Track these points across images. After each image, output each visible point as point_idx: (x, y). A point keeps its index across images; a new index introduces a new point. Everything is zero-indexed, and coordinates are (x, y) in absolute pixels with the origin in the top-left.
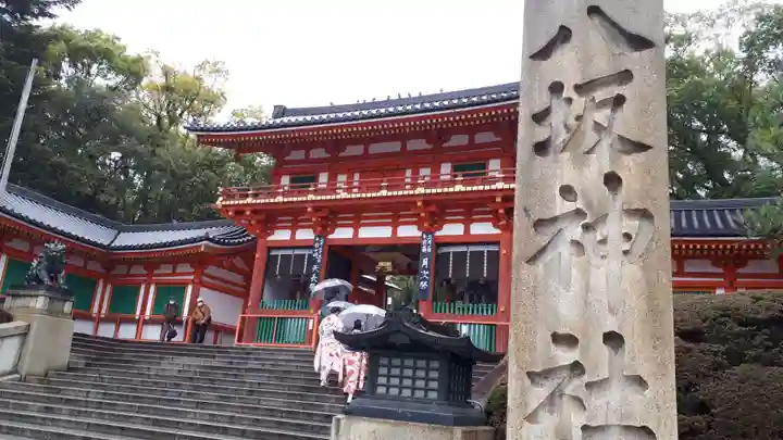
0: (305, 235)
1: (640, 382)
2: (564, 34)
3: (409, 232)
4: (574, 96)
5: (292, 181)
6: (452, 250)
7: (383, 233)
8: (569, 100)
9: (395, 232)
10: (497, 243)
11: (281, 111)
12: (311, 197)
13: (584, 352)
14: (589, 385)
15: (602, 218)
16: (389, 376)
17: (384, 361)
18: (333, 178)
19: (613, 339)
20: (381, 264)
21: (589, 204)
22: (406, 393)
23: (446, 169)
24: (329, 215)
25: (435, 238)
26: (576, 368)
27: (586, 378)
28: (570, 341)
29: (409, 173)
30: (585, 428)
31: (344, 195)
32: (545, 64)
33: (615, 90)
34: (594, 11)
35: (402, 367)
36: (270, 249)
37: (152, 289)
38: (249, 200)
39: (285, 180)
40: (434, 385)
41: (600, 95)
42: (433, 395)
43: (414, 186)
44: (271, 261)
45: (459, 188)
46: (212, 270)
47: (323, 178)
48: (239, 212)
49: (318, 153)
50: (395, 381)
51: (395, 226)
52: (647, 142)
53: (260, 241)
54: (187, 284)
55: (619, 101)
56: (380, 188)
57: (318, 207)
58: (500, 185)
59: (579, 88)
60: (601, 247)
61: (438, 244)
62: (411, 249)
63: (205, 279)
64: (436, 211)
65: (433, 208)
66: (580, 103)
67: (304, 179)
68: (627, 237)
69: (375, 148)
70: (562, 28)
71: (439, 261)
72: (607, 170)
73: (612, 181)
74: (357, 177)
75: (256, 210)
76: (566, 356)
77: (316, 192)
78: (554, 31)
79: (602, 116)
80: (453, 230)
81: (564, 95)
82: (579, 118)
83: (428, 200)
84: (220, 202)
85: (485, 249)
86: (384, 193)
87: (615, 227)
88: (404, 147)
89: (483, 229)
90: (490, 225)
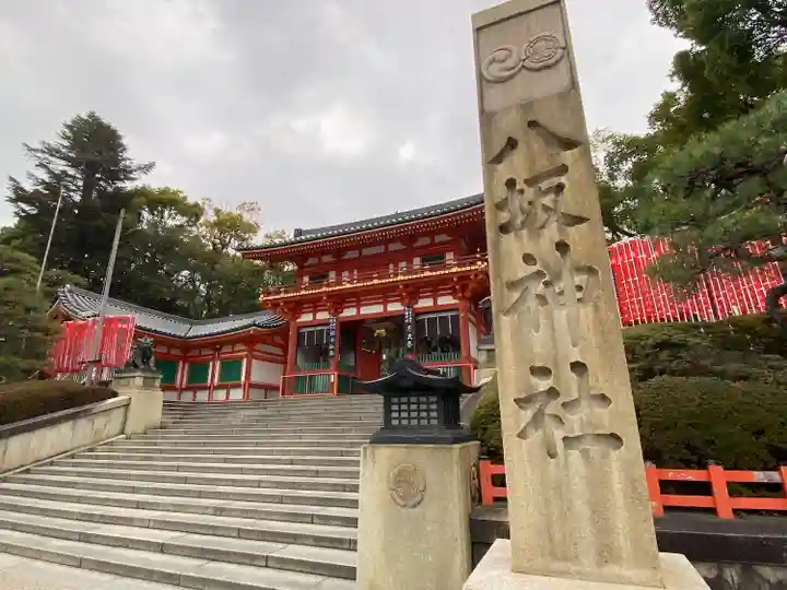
0: (322, 316)
1: (604, 398)
2: (512, 144)
3: (395, 307)
4: (525, 187)
5: (311, 279)
6: (426, 317)
7: (376, 309)
8: (522, 192)
9: (385, 308)
10: (458, 310)
11: (299, 232)
12: (324, 289)
13: (557, 380)
14: (564, 405)
15: (558, 276)
16: (400, 411)
17: (395, 400)
18: (339, 274)
19: (579, 367)
20: (378, 331)
21: (546, 266)
22: (415, 422)
23: (417, 261)
24: (339, 301)
25: (414, 310)
26: (553, 393)
27: (561, 400)
28: (544, 372)
29: (391, 266)
30: (565, 439)
31: (348, 286)
32: (501, 167)
33: (555, 181)
34: (533, 124)
35: (409, 403)
36: (299, 328)
37: (218, 364)
38: (282, 295)
39: (306, 279)
40: (434, 414)
41: (544, 185)
42: (434, 422)
43: (396, 275)
44: (300, 336)
45: (427, 274)
46: (259, 346)
47: (332, 275)
48: (275, 304)
49: (327, 259)
50: (404, 415)
51: (385, 303)
52: (585, 216)
53: (292, 324)
54: (242, 358)
55: (560, 188)
56: (372, 279)
57: (330, 295)
58: (454, 270)
59: (528, 182)
60: (560, 298)
61: (417, 314)
62: (397, 319)
63: (255, 353)
64: (413, 291)
65: (410, 289)
66: (530, 192)
67: (319, 277)
68: (579, 288)
69: (366, 252)
70: (510, 139)
71: (418, 325)
72: (557, 240)
73: (562, 247)
74: (355, 273)
75: (287, 301)
76: (543, 385)
77: (328, 286)
78: (503, 142)
79: (548, 200)
80: (425, 303)
81: (518, 187)
82: (530, 203)
83: (406, 285)
84: (262, 298)
85: (449, 314)
86: (376, 281)
87: (569, 281)
88: (386, 249)
89: (446, 300)
90: (451, 297)
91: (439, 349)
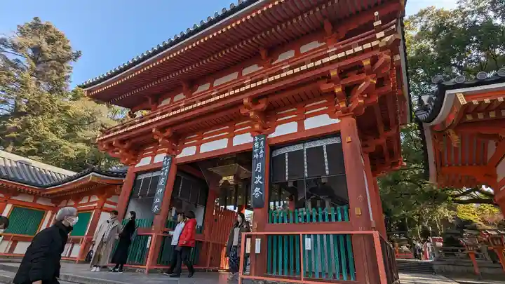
0: (160, 158)
3: (243, 139)
9: (231, 143)
10: (337, 134)
12: (155, 119)
20: (225, 178)
25: (268, 140)
36: (137, 174)
44: (136, 183)
45: (286, 73)
51: (230, 137)
53: (130, 170)
57: (163, 129)
61: (273, 148)
62: (244, 157)
63: (106, 205)
71: (275, 164)
75: (120, 140)
80: (285, 129)
85: (323, 143)
86: (214, 99)
89: (318, 121)
90: (326, 116)
91: (309, 204)
